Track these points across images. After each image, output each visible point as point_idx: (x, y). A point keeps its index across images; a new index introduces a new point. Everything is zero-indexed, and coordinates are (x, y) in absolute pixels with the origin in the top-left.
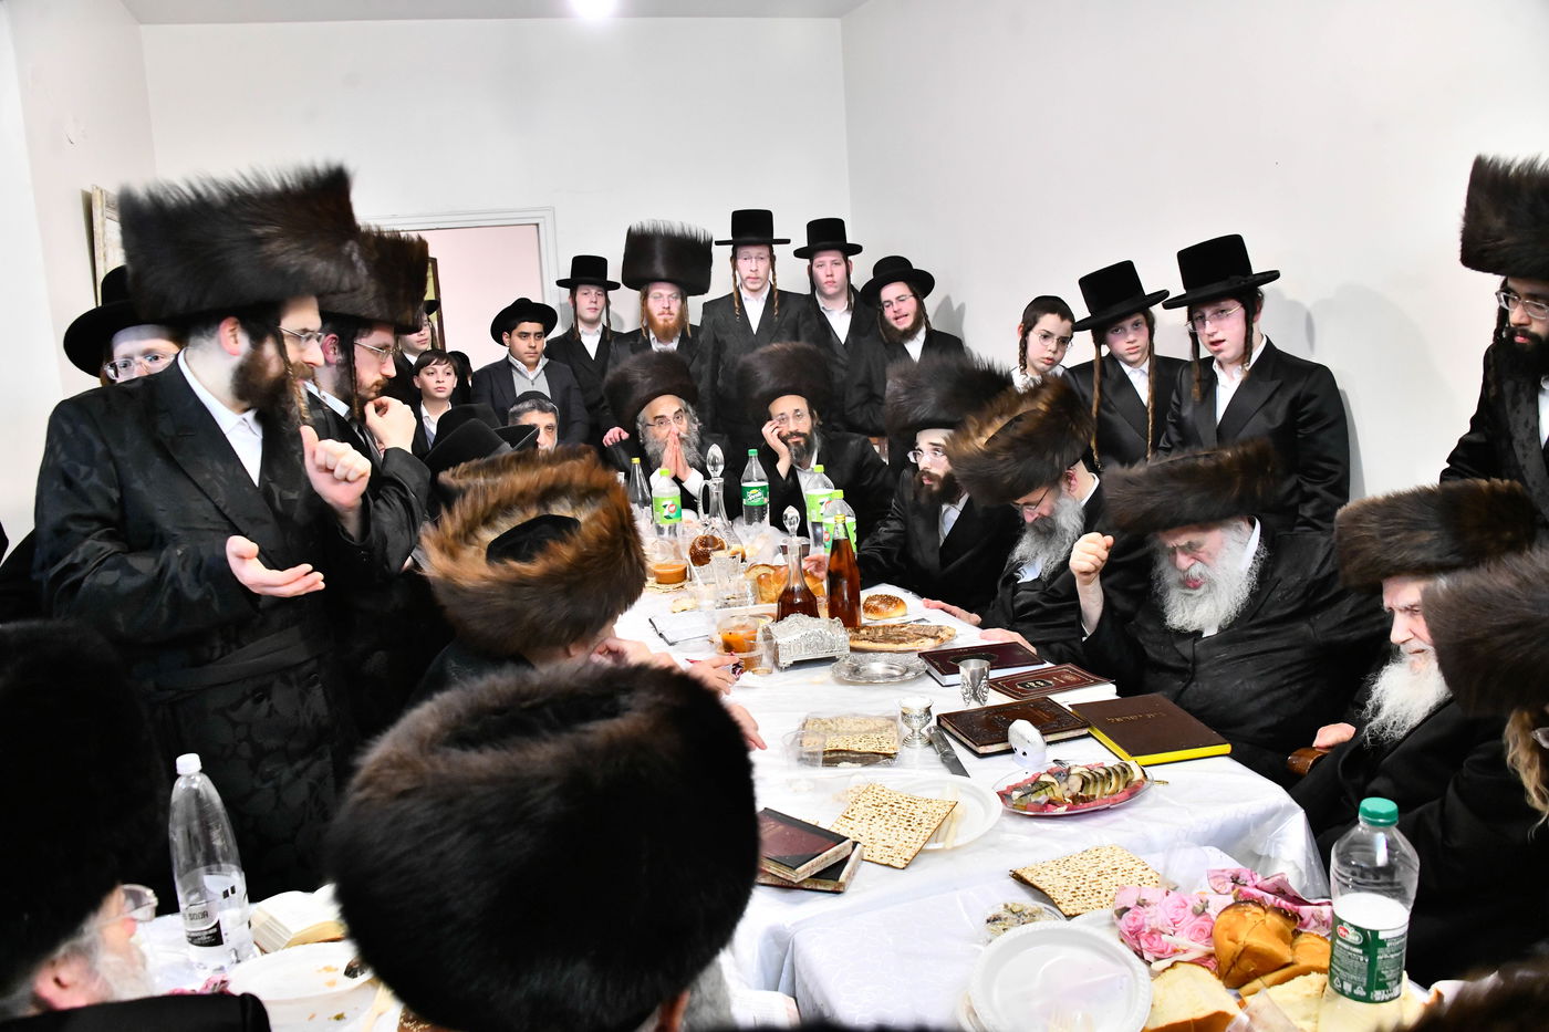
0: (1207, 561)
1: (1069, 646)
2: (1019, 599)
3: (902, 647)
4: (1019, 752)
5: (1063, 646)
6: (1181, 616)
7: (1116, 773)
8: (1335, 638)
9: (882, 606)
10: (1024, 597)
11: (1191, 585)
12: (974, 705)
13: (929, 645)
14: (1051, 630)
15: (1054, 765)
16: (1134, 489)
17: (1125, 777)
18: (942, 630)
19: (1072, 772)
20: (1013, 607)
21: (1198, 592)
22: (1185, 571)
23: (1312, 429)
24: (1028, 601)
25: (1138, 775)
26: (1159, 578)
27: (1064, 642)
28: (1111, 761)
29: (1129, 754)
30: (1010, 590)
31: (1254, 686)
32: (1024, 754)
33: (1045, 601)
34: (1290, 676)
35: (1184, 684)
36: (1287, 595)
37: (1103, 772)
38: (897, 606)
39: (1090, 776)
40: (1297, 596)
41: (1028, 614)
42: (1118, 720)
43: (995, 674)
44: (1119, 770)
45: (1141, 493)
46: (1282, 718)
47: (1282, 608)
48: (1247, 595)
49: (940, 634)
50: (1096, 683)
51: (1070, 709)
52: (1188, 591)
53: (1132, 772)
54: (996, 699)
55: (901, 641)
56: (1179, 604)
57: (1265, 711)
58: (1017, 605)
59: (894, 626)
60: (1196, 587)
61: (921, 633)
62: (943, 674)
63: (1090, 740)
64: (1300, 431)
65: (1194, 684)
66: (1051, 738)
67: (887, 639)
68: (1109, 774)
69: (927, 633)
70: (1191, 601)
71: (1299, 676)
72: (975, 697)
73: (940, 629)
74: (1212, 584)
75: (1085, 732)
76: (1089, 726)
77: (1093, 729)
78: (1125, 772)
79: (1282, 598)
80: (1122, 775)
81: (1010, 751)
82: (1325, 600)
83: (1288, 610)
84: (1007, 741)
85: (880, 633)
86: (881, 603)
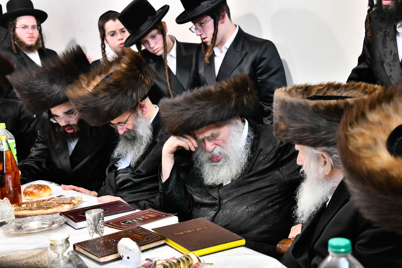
0: (223, 145)
1: (149, 201)
2: (119, 178)
3: (49, 211)
4: (125, 258)
5: (146, 202)
6: (212, 177)
7: (183, 261)
8: (293, 178)
9: (35, 191)
10: (122, 177)
11: (215, 160)
12: (96, 236)
13: (66, 208)
14: (138, 194)
15: (146, 262)
16: (178, 108)
17: (188, 263)
18: (74, 199)
19: (157, 263)
20: (115, 183)
21: (220, 163)
22: (211, 152)
23: (264, 77)
24: (124, 179)
25: (195, 261)
26: (197, 158)
27: (147, 200)
28: (179, 256)
29: (189, 250)
30: (113, 174)
31: (253, 209)
32: (128, 258)
33: (134, 178)
34: (272, 201)
35: (215, 212)
36: (266, 157)
37: (175, 261)
38: (45, 190)
39: (168, 264)
40: (271, 157)
41: (125, 186)
42: (181, 233)
43: (107, 219)
44: (184, 259)
45: (182, 110)
46: (271, 225)
47: (264, 165)
48: (246, 160)
49: (73, 201)
50: (166, 216)
51: (153, 231)
52: (214, 164)
53: (192, 259)
54: (108, 231)
55: (48, 208)
56: (210, 172)
57: (261, 222)
58: (118, 182)
59: (44, 200)
60: (218, 161)
61: (61, 202)
62: (76, 222)
63: (166, 247)
64: (258, 78)
65: (221, 211)
66: (143, 248)
67: (39, 208)
68: (179, 262)
69: (65, 202)
70: (216, 168)
71: (278, 201)
72: (96, 231)
73: (73, 198)
74: (226, 157)
75: (163, 242)
76: (164, 239)
77: (167, 240)
78: (188, 259)
79: (264, 159)
80: (186, 262)
81: (120, 258)
82: (286, 158)
83: (268, 165)
84: (117, 252)
85: (35, 205)
86: (35, 189)
